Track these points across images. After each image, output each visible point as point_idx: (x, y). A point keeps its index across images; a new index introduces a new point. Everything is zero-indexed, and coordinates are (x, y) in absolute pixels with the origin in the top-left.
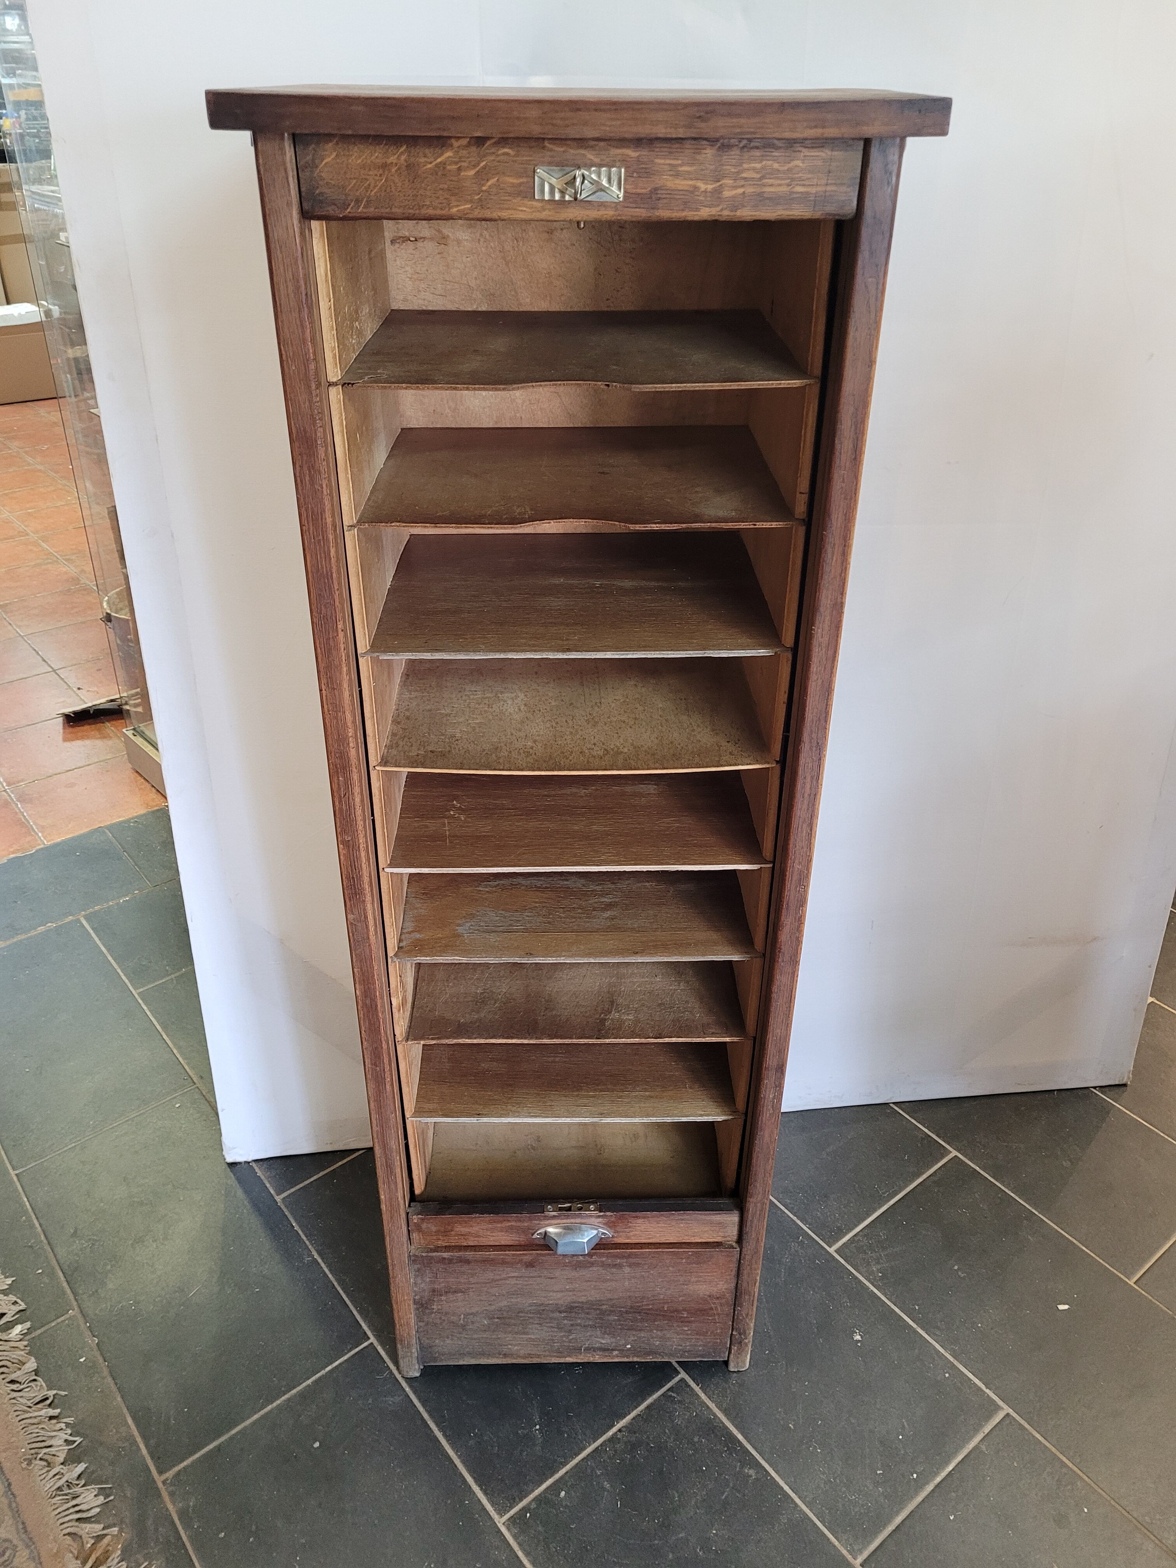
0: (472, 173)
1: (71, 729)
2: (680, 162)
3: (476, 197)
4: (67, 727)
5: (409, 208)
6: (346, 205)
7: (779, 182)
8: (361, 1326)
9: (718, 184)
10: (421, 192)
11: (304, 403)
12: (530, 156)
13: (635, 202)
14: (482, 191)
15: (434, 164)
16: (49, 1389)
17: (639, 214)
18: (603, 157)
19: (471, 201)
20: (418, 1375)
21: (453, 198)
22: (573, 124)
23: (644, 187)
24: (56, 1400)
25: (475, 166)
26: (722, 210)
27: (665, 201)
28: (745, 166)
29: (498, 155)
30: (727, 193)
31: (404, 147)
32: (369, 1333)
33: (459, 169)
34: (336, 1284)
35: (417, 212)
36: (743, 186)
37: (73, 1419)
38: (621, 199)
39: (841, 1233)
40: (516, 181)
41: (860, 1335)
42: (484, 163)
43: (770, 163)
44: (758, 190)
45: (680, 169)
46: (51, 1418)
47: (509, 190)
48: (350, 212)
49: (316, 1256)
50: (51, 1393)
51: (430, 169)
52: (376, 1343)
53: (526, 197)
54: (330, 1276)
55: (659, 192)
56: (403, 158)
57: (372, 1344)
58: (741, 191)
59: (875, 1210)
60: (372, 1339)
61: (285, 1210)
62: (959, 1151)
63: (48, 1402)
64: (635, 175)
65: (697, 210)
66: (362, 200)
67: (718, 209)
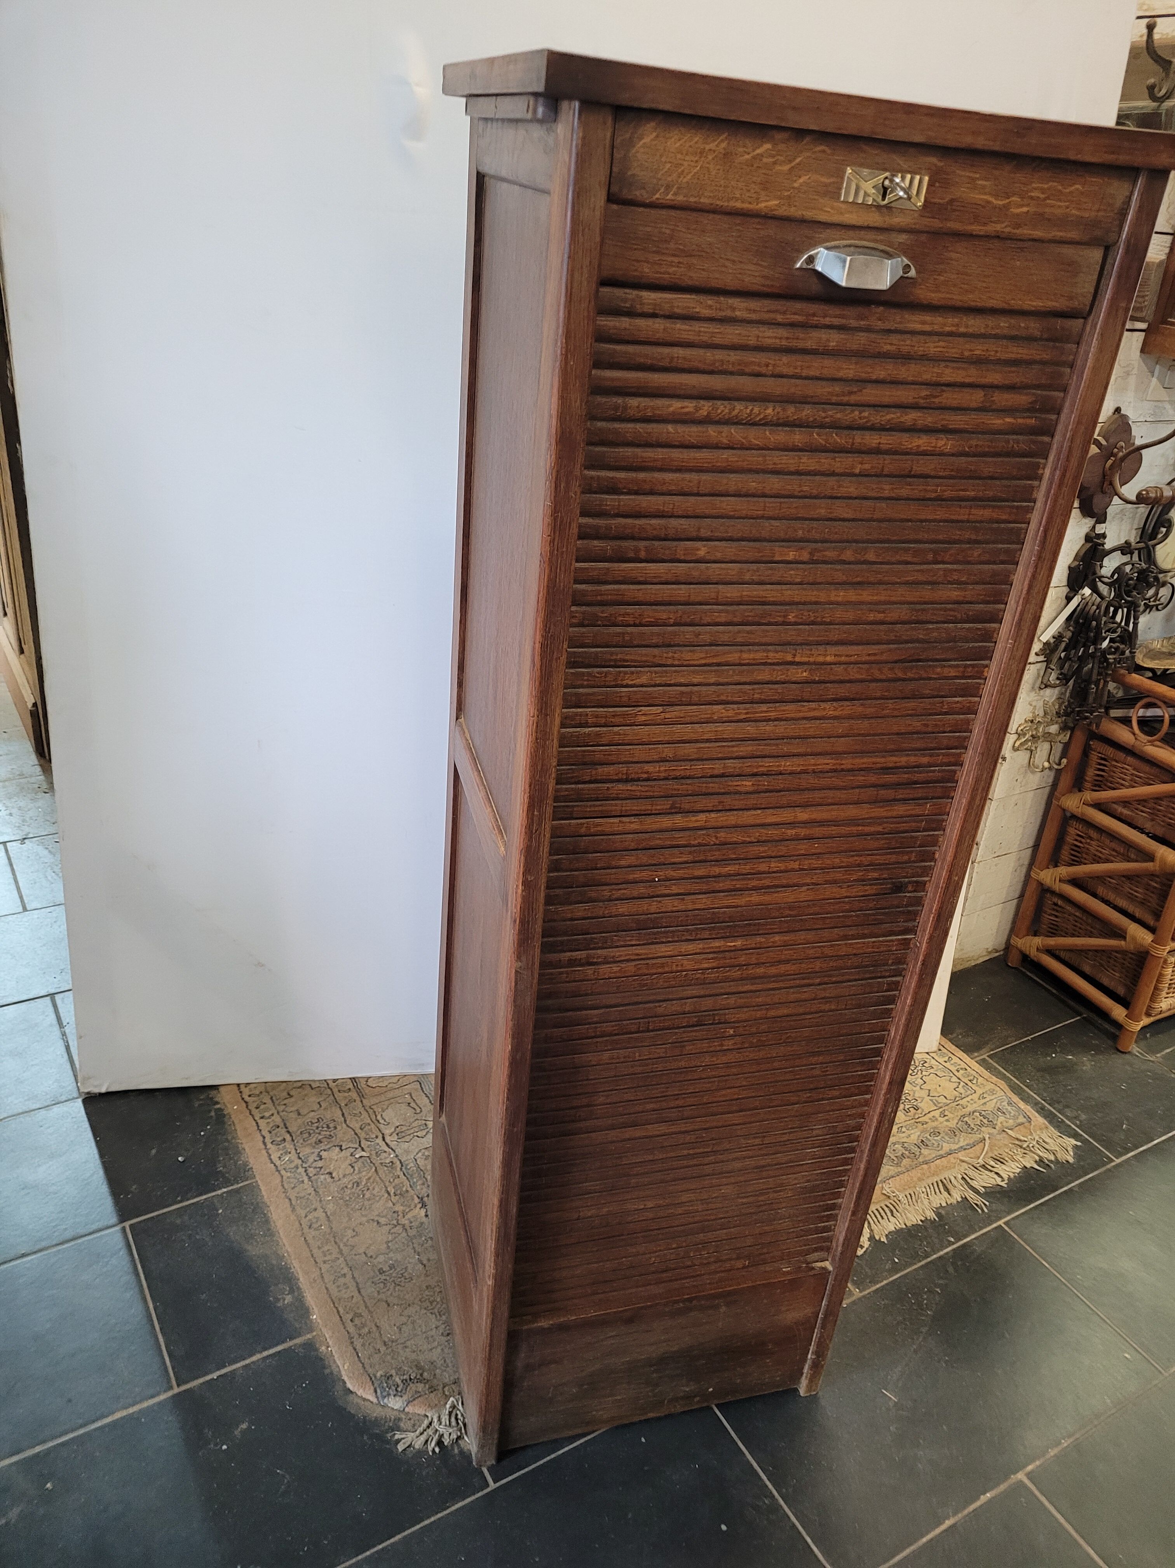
0: (786, 168)
2: (978, 176)
3: (786, 194)
5: (718, 199)
6: (656, 191)
7: (1060, 204)
9: (1007, 201)
10: (734, 183)
11: (576, 402)
12: (843, 155)
13: (931, 212)
14: (793, 188)
15: (750, 155)
17: (933, 224)
18: (908, 163)
19: (780, 198)
21: (763, 193)
22: (903, 127)
23: (942, 198)
25: (790, 161)
26: (1006, 227)
27: (958, 213)
28: (1034, 185)
29: (814, 153)
30: (1013, 211)
31: (726, 134)
33: (775, 163)
35: (726, 204)
36: (1028, 205)
38: (921, 208)
40: (825, 180)
42: (800, 159)
43: (1056, 184)
44: (1040, 210)
45: (977, 182)
47: (819, 189)
48: (657, 199)
51: (747, 160)
53: (832, 198)
55: (955, 203)
56: (724, 145)
58: (1025, 209)
64: (937, 184)
65: (985, 224)
66: (673, 186)
67: (1003, 225)
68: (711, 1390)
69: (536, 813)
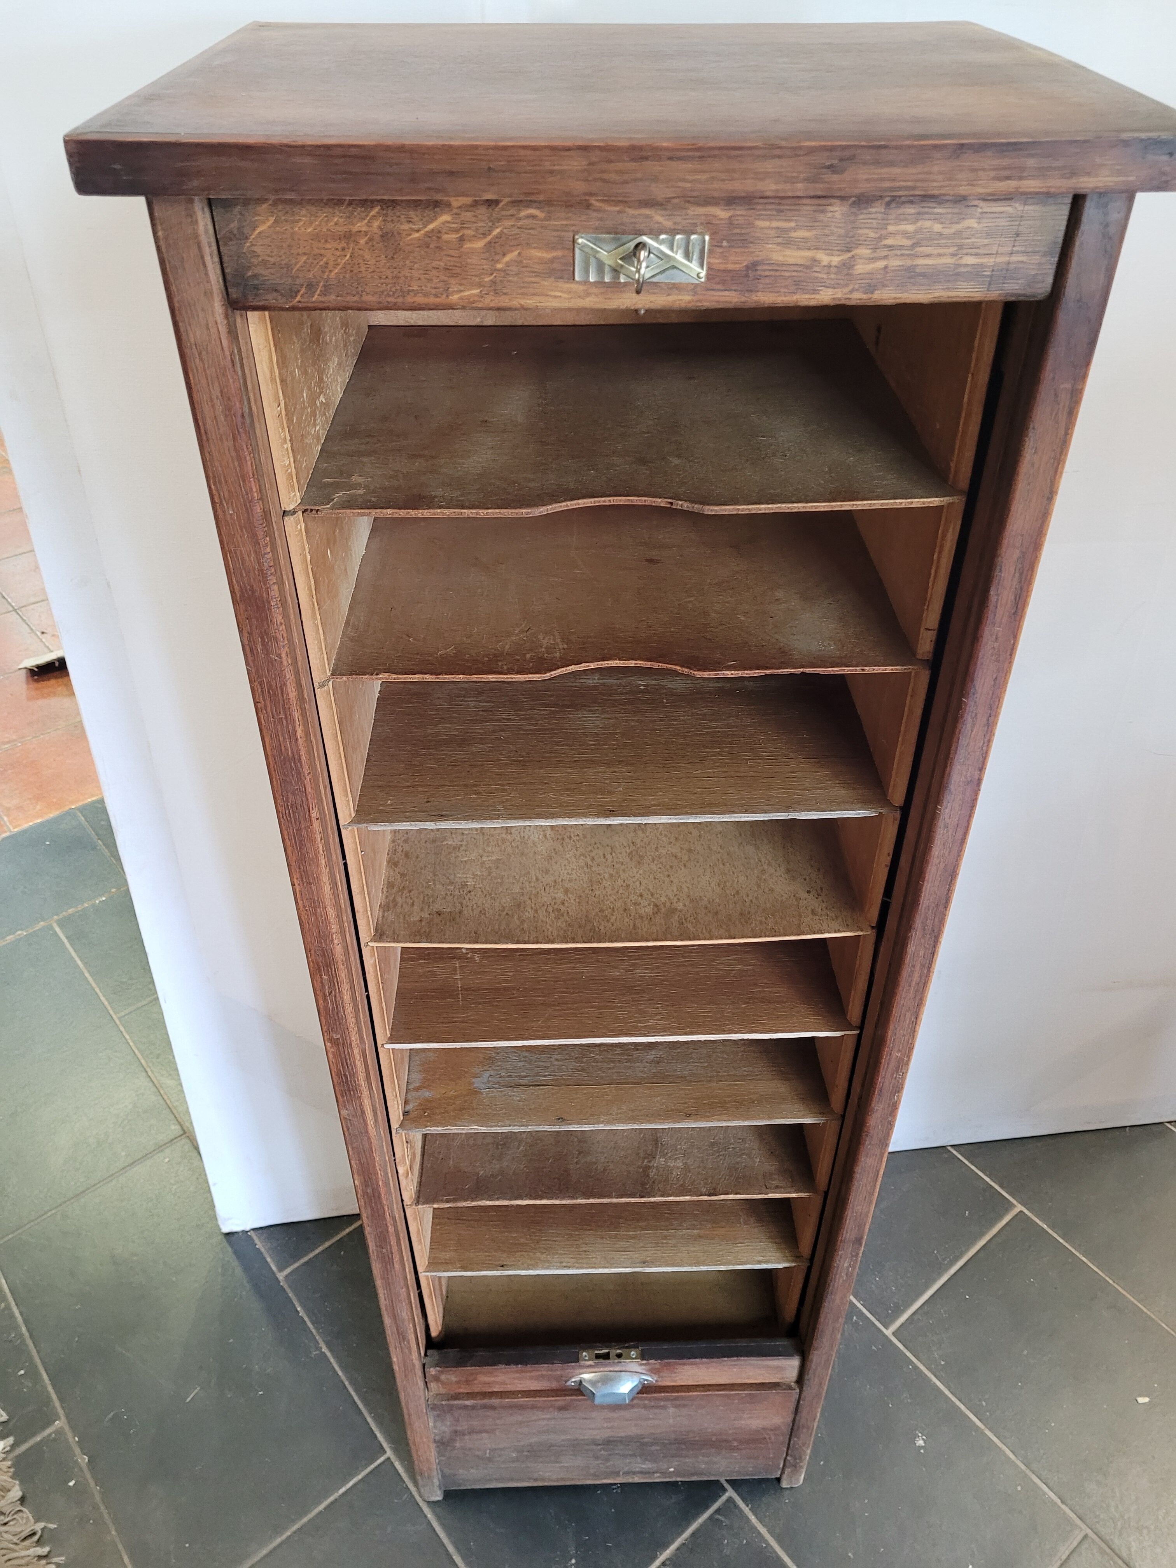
0: (480, 244)
1: (36, 685)
2: (793, 224)
3: (487, 279)
4: (31, 682)
5: (388, 295)
6: (293, 293)
7: (941, 251)
8: (376, 1437)
9: (849, 255)
10: (406, 272)
11: (249, 556)
12: (567, 219)
13: (723, 282)
14: (496, 270)
15: (422, 232)
16: (37, 1521)
17: (728, 299)
18: (678, 219)
19: (480, 285)
20: (440, 1498)
21: (453, 281)
22: (636, 180)
23: (737, 261)
24: (45, 1535)
25: (484, 235)
26: (851, 292)
27: (768, 280)
28: (891, 228)
29: (520, 219)
30: (861, 268)
31: (377, 210)
32: (385, 1445)
33: (462, 239)
34: (347, 1383)
36: (886, 257)
37: (63, 1558)
38: (703, 280)
39: (898, 1311)
40: (547, 255)
41: (923, 1439)
42: (498, 230)
43: (928, 224)
44: (908, 262)
45: (793, 234)
46: (40, 1557)
47: (537, 268)
48: (299, 302)
49: (325, 1349)
50: (41, 1525)
51: (419, 239)
52: (393, 1458)
53: (561, 278)
54: (340, 1373)
55: (759, 268)
56: (376, 224)
57: (389, 1459)
58: (881, 264)
59: (934, 1280)
60: (389, 1453)
61: (288, 1290)
62: (1024, 1205)
63: (36, 1538)
64: (725, 244)
65: (815, 291)
66: (318, 284)
67: (846, 290)
68: (672, 1470)
69: (324, 977)
